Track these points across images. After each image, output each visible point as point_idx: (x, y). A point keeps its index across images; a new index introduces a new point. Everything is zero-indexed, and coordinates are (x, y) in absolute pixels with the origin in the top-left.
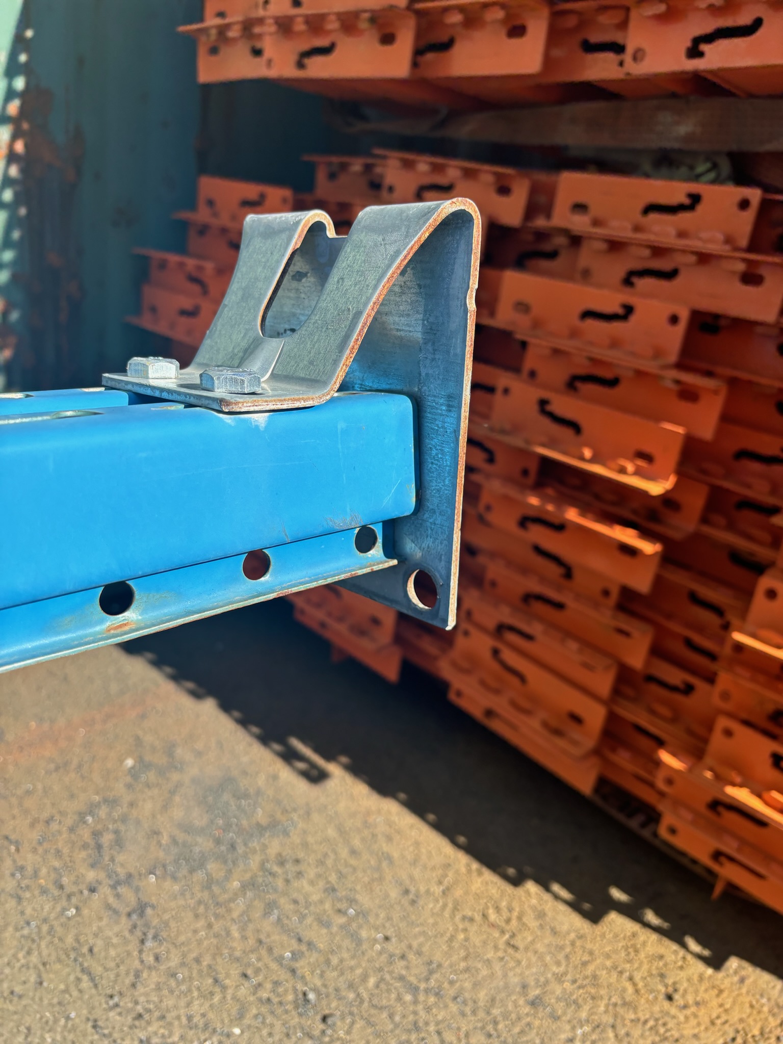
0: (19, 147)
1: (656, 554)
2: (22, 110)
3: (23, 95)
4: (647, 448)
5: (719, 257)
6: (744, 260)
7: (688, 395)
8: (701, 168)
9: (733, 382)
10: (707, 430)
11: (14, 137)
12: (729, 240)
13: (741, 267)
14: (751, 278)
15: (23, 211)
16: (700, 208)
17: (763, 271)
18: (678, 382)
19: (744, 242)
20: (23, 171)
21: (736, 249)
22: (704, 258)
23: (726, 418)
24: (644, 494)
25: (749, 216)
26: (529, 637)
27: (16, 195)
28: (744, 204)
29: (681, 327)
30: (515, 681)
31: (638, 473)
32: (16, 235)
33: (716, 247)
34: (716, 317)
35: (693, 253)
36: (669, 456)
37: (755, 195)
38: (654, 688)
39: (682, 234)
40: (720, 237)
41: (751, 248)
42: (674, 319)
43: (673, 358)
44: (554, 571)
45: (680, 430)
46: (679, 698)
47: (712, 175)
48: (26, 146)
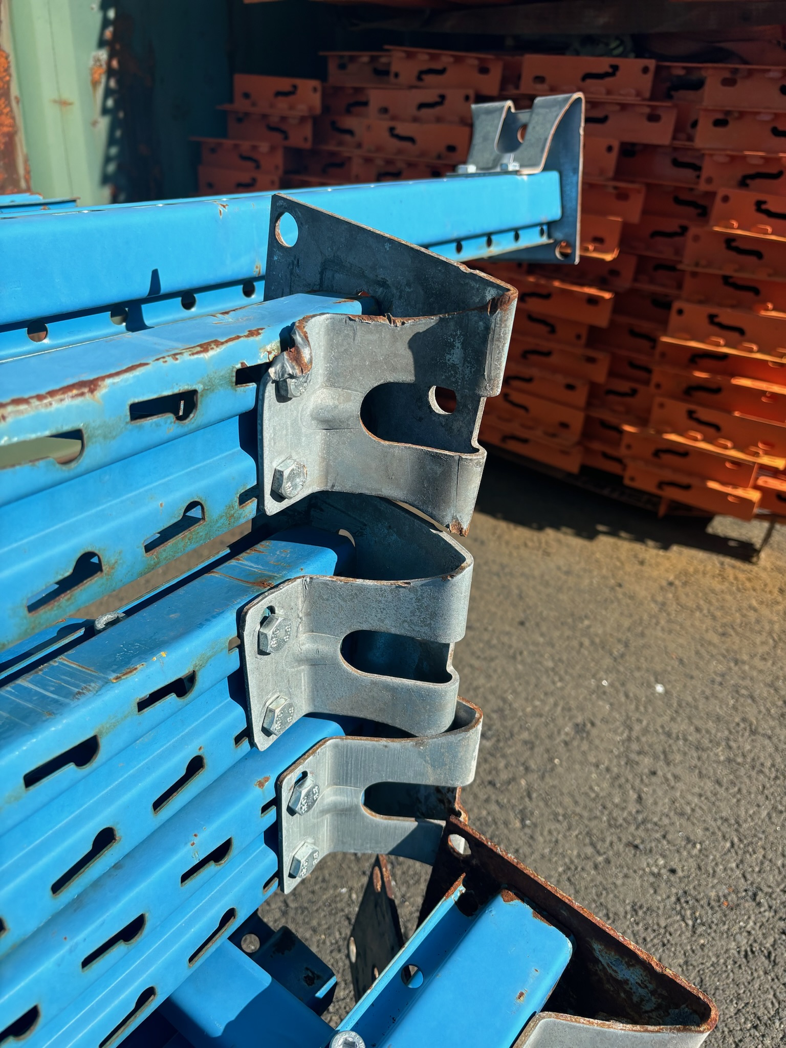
0: (115, 63)
1: (610, 299)
2: (115, 33)
3: (114, 23)
4: (600, 234)
5: (633, 105)
6: (649, 106)
7: (622, 196)
8: (613, 45)
9: (649, 186)
10: (635, 217)
11: (111, 57)
12: (638, 94)
13: (647, 110)
14: (653, 118)
15: (121, 115)
16: (618, 74)
17: (659, 112)
18: (616, 188)
19: (647, 94)
20: (118, 82)
21: (644, 99)
22: (624, 107)
23: (645, 212)
24: (602, 261)
25: (649, 77)
26: (529, 380)
27: (116, 102)
28: (645, 70)
29: (614, 154)
30: (521, 412)
31: (595, 250)
32: (118, 133)
33: (631, 99)
34: (633, 145)
35: (619, 104)
36: (613, 238)
37: (652, 63)
38: (612, 398)
39: (609, 92)
40: (633, 92)
41: (653, 97)
42: (610, 149)
43: (611, 174)
44: (543, 329)
45: (619, 219)
46: (628, 400)
47: (620, 50)
48: (119, 63)
